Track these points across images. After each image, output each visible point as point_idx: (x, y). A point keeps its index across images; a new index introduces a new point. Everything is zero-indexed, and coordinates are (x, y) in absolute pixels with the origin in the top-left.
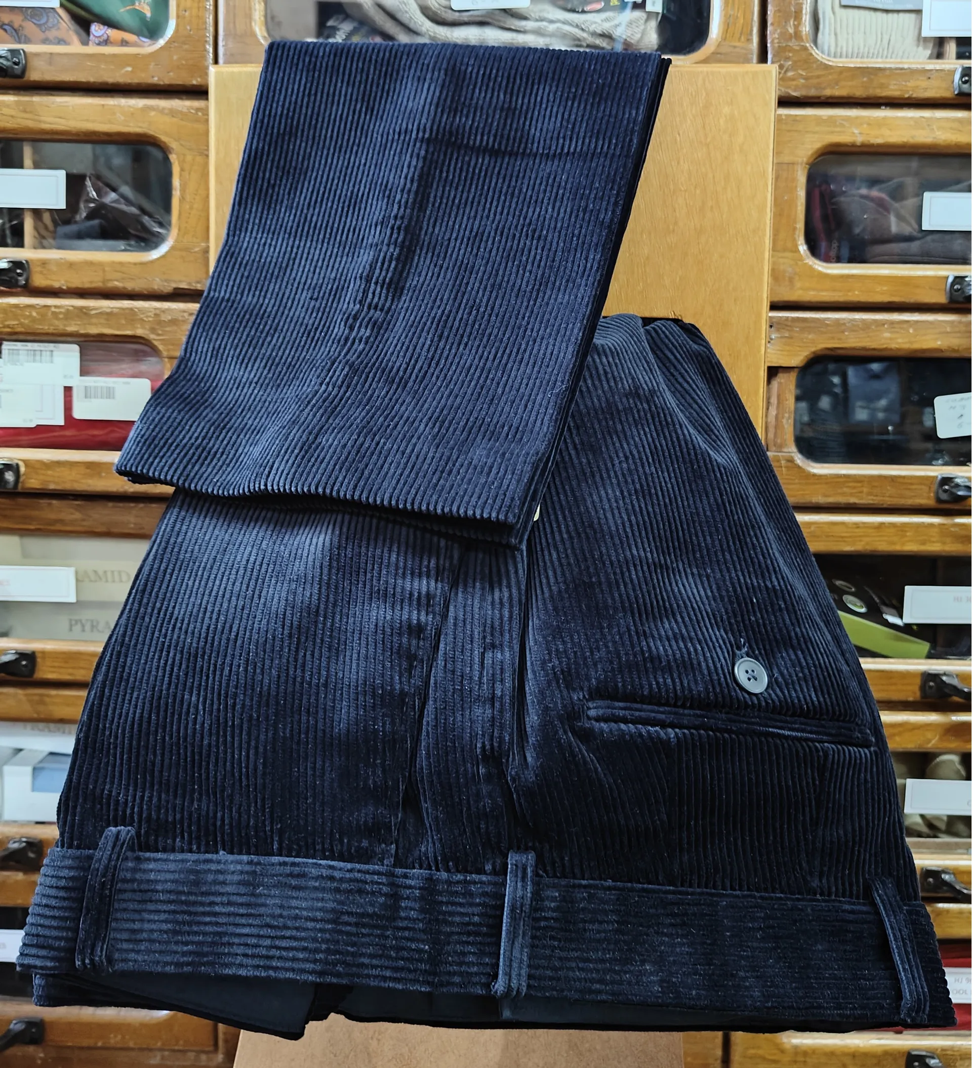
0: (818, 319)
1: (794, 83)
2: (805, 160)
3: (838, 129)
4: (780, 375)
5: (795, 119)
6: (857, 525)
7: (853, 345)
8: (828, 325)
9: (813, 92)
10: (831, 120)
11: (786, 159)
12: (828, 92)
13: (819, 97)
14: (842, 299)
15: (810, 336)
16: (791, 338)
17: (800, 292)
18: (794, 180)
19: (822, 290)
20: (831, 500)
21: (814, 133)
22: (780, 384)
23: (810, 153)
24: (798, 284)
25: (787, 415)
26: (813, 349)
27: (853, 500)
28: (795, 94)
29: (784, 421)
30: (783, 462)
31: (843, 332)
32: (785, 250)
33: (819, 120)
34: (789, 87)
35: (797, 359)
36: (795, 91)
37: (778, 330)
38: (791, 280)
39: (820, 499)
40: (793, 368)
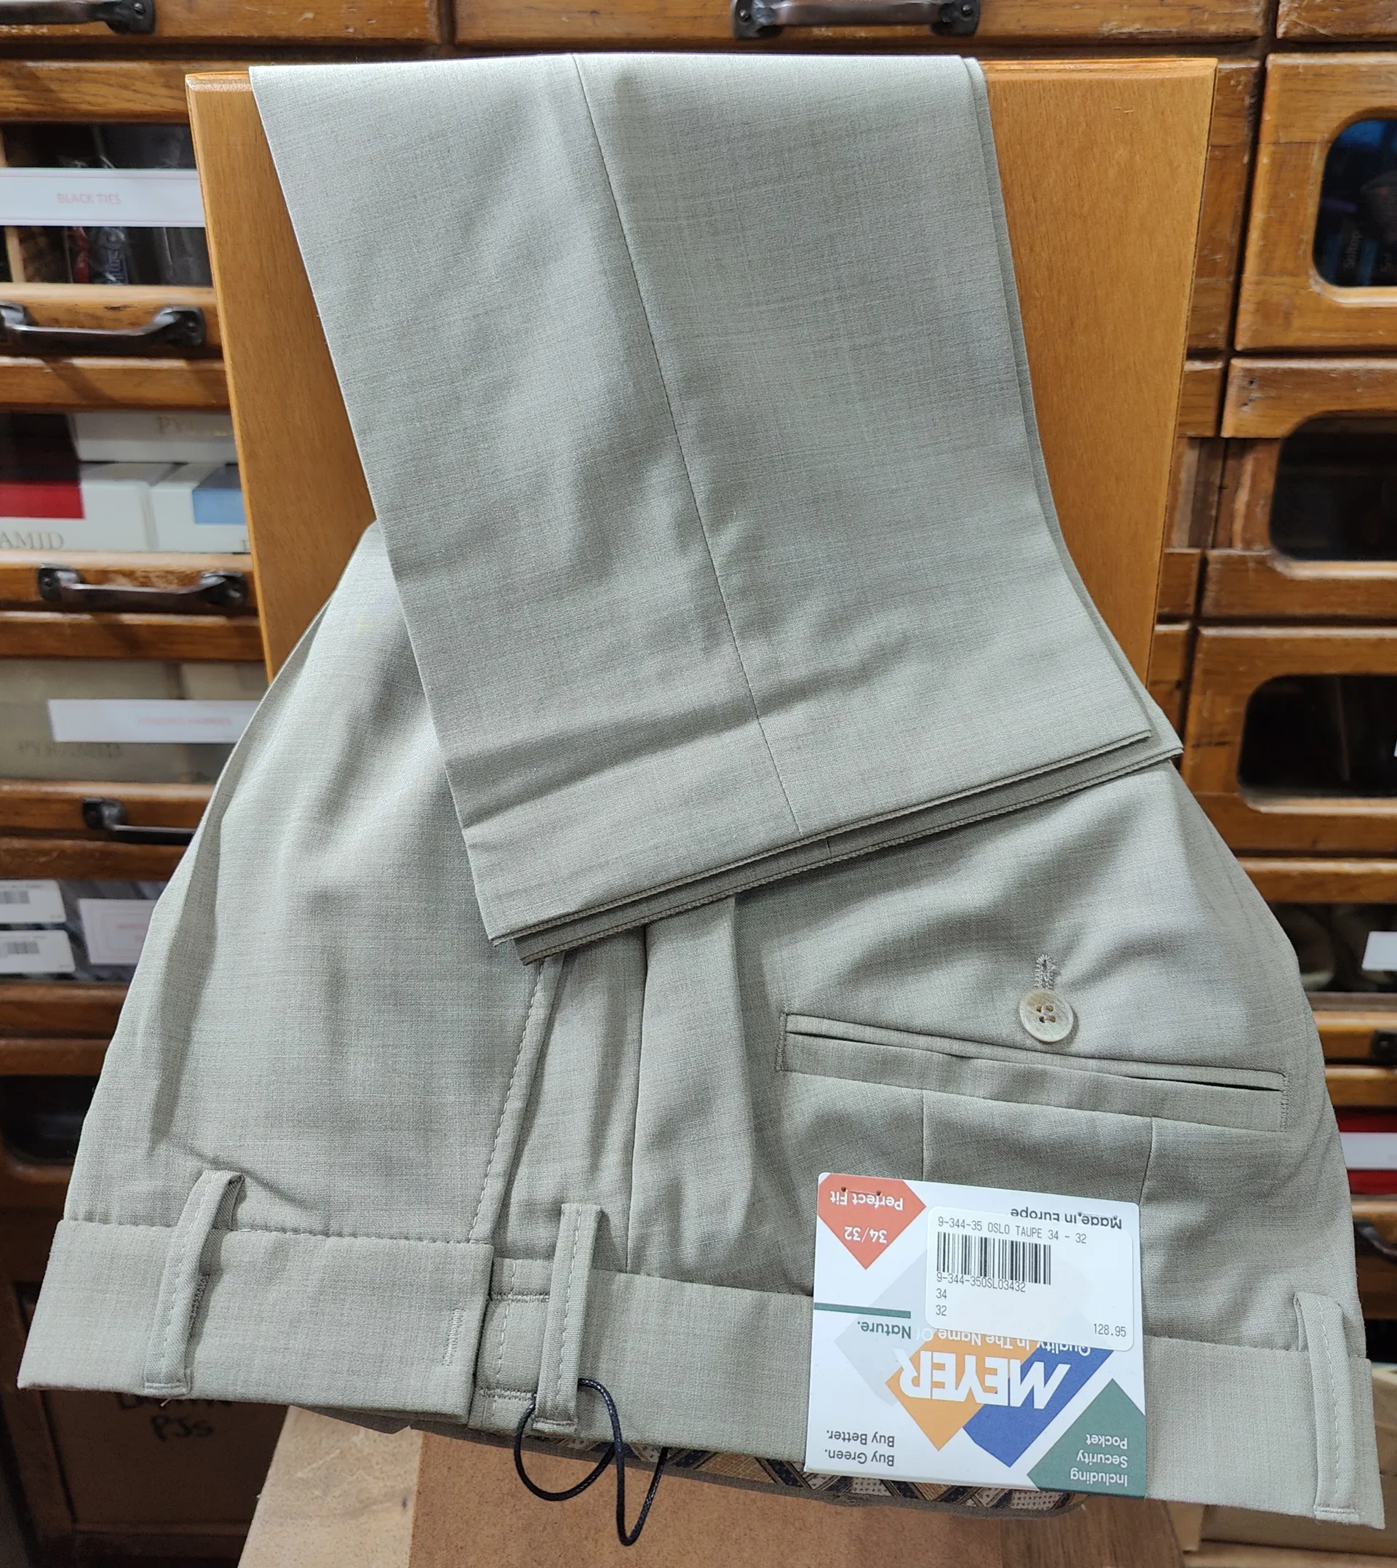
0: (1319, 372)
1: (1324, 14)
2: (1326, 136)
3: (1383, 87)
4: (1260, 448)
5: (1318, 73)
6: (1346, 642)
7: (1365, 406)
8: (1334, 379)
9: (1351, 29)
10: (1374, 73)
11: (1298, 135)
12: (1375, 28)
13: (1360, 36)
14: (1358, 342)
15: (1306, 396)
16: (1278, 398)
17: (1299, 334)
18: (1306, 168)
19: (1331, 331)
20: (1312, 611)
21: (1346, 93)
22: (1256, 460)
23: (1335, 125)
24: (1296, 322)
25: (1262, 502)
26: (1309, 413)
27: (1341, 611)
28: (1322, 31)
29: (1258, 510)
30: (1251, 565)
31: (1355, 389)
32: (1283, 272)
33: (1355, 74)
34: (1315, 21)
35: (1282, 428)
36: (1324, 27)
37: (1261, 387)
38: (1287, 317)
39: (1298, 611)
40: (1276, 439)
